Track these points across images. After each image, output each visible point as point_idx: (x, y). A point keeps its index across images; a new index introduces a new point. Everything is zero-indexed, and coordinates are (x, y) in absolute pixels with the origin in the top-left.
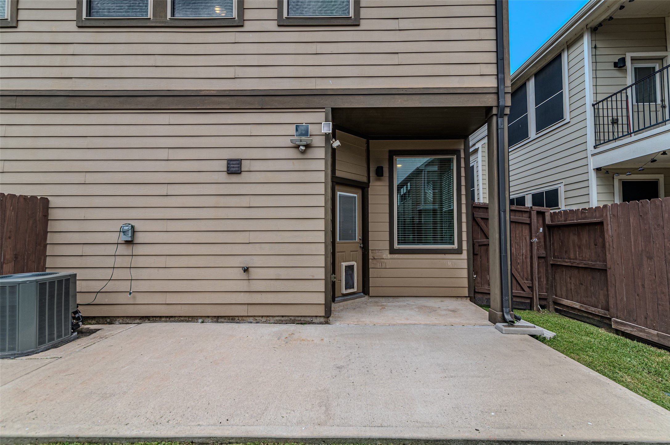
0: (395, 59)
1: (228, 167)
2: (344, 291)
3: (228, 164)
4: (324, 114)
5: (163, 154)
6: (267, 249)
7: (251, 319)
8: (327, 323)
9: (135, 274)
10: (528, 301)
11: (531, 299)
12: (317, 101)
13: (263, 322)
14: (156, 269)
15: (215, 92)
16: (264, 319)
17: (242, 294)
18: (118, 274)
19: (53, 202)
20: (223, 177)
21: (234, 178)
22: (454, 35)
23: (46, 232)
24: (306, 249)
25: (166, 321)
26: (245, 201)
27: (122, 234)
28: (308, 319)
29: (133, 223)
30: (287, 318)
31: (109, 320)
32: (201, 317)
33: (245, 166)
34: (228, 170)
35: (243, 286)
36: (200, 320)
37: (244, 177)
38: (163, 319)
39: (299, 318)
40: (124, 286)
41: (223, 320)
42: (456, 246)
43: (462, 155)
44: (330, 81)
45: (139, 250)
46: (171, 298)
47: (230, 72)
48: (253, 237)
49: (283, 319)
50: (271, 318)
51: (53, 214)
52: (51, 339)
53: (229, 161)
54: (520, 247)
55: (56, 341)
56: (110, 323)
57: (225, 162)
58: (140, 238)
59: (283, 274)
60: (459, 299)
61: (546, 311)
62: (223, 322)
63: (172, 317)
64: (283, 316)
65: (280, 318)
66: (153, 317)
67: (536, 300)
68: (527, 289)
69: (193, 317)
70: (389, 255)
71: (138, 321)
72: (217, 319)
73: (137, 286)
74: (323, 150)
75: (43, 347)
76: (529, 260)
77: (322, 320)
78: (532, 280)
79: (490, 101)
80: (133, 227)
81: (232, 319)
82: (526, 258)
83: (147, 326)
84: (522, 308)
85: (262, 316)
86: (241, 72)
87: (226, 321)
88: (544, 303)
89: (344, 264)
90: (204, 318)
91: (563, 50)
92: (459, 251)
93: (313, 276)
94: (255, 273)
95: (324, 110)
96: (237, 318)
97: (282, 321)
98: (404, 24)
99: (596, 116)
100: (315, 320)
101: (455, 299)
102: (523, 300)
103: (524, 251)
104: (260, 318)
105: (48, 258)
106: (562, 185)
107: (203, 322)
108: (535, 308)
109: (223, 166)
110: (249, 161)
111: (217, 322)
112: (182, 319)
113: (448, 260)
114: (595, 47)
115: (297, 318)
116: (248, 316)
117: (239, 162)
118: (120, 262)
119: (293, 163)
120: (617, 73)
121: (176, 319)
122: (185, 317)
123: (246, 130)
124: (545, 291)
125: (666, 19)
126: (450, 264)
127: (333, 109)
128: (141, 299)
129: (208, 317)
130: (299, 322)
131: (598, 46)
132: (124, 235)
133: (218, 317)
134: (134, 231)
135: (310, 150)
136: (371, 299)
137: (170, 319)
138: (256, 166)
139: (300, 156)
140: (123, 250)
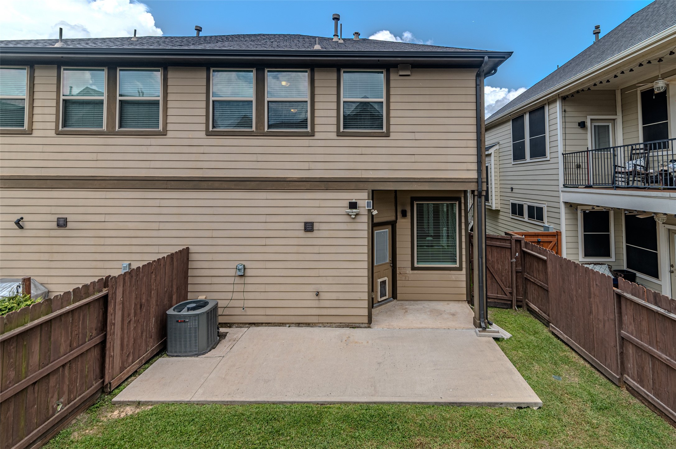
0: (412, 158)
1: (305, 227)
2: (380, 300)
3: (305, 225)
4: (367, 193)
5: (263, 218)
6: (330, 280)
7: (320, 325)
8: (369, 327)
9: (247, 295)
10: (510, 303)
11: (512, 301)
12: (361, 185)
13: (328, 327)
14: (259, 293)
15: (296, 179)
16: (329, 325)
17: (315, 309)
18: (236, 296)
19: (192, 249)
20: (302, 233)
21: (309, 234)
23: (188, 269)
24: (355, 280)
25: (266, 326)
26: (316, 249)
27: (238, 271)
28: (357, 325)
29: (244, 263)
30: (343, 324)
32: (288, 323)
33: (316, 226)
34: (305, 229)
35: (315, 304)
36: (288, 325)
37: (315, 233)
38: (264, 324)
39: (351, 324)
40: (240, 304)
41: (302, 325)
42: (458, 265)
43: (463, 201)
44: (371, 172)
45: (248, 280)
46: (269, 312)
48: (322, 272)
49: (341, 324)
50: (333, 324)
51: (192, 257)
53: (306, 223)
54: (504, 264)
55: (213, 344)
56: (230, 327)
57: (303, 224)
58: (249, 272)
59: (341, 296)
60: (460, 302)
61: (521, 309)
62: (302, 327)
63: (269, 323)
64: (341, 323)
65: (339, 324)
66: (257, 323)
67: (514, 302)
68: (508, 294)
69: (283, 323)
70: (410, 271)
71: (247, 326)
72: (299, 325)
73: (248, 304)
74: (366, 217)
75: (209, 349)
76: (510, 273)
77: (366, 325)
78: (512, 288)
79: (473, 187)
80: (244, 266)
81: (308, 325)
82: (508, 272)
83: (254, 329)
84: (505, 307)
85: (328, 323)
86: (313, 165)
87: (304, 326)
88: (520, 304)
89: (380, 280)
90: (290, 324)
91: (545, 104)
92: (460, 269)
93: (360, 298)
94: (323, 296)
95: (367, 191)
96: (312, 324)
97: (341, 326)
98: (418, 136)
99: (565, 163)
100: (361, 325)
101: (457, 302)
102: (506, 302)
103: (507, 267)
104: (326, 324)
105: (189, 286)
106: (545, 206)
107: (289, 327)
108: (513, 308)
109: (302, 226)
110: (318, 223)
111: (299, 326)
112: (276, 324)
113: (453, 275)
114: (565, 111)
115: (350, 324)
116: (319, 323)
117: (312, 224)
118: (237, 288)
119: (347, 225)
120: (580, 131)
121: (272, 324)
122: (278, 323)
123: (317, 203)
124: (521, 295)
125: (616, 91)
126: (453, 278)
127: (373, 191)
128: (249, 312)
129: (293, 323)
130: (351, 327)
131: (567, 110)
132: (239, 271)
133: (299, 323)
134: (245, 269)
135: (358, 217)
136: (398, 302)
137: (268, 324)
138: (323, 226)
139: (352, 221)
140: (238, 280)
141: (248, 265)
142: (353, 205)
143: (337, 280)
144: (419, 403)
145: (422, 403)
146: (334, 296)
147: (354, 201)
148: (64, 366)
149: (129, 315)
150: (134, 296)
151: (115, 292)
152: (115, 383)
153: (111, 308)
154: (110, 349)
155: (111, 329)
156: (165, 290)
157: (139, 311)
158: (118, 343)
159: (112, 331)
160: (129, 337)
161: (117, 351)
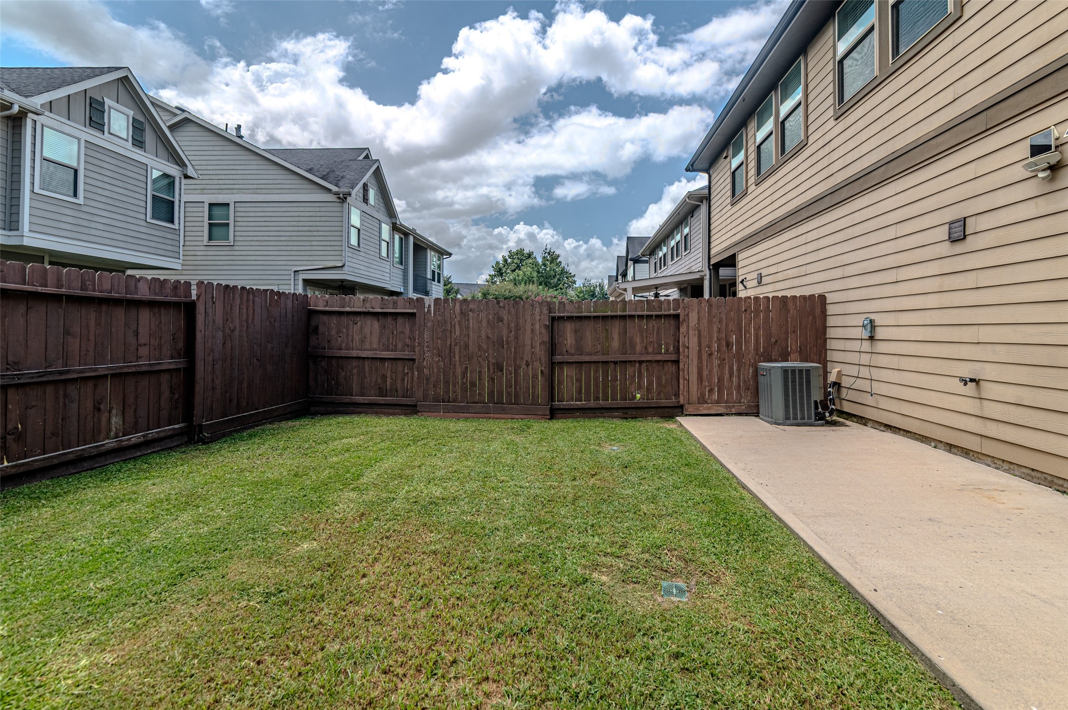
1: (950, 234)
3: (950, 228)
6: (1002, 353)
7: (989, 461)
9: (876, 374)
13: (1005, 471)
14: (892, 371)
16: (1006, 466)
17: (974, 418)
18: (862, 372)
20: (946, 248)
21: (959, 248)
23: (825, 328)
24: (1062, 357)
25: (904, 436)
27: (863, 329)
29: (872, 317)
30: (1039, 475)
31: (863, 421)
32: (934, 440)
33: (970, 226)
34: (950, 238)
35: (973, 406)
36: (933, 444)
37: (972, 243)
38: (901, 432)
39: (1060, 482)
40: (867, 386)
41: (956, 451)
45: (881, 347)
46: (905, 409)
47: (948, 96)
48: (985, 334)
49: (1033, 473)
50: (1015, 467)
52: (796, 420)
53: (951, 225)
55: (799, 421)
57: (947, 227)
58: (880, 333)
59: (1025, 396)
62: (955, 454)
64: (1033, 470)
65: (1029, 472)
66: (893, 427)
69: (926, 438)
71: (882, 428)
72: (950, 447)
73: (878, 388)
75: (788, 422)
80: (871, 321)
81: (966, 453)
83: (888, 436)
85: (1003, 461)
86: (961, 87)
87: (959, 453)
90: (937, 443)
94: (987, 390)
96: (971, 454)
97: (1032, 477)
104: (1001, 463)
105: (828, 352)
107: (935, 447)
109: (944, 233)
110: (975, 217)
111: (950, 451)
112: (917, 437)
115: (1056, 480)
116: (984, 454)
117: (963, 221)
118: (864, 359)
122: (919, 435)
123: (969, 171)
128: (884, 403)
129: (940, 442)
130: (1060, 489)
132: (866, 330)
133: (952, 446)
134: (873, 326)
137: (907, 433)
138: (985, 222)
139: (1045, 190)
140: (866, 346)
141: (879, 319)
143: (1016, 355)
146: (1010, 395)
148: (641, 362)
149: (709, 347)
150: (715, 329)
151: (688, 315)
152: (690, 409)
153: (683, 329)
154: (684, 371)
155: (684, 351)
156: (773, 340)
157: (724, 348)
158: (694, 370)
159: (686, 354)
160: (711, 371)
161: (694, 378)
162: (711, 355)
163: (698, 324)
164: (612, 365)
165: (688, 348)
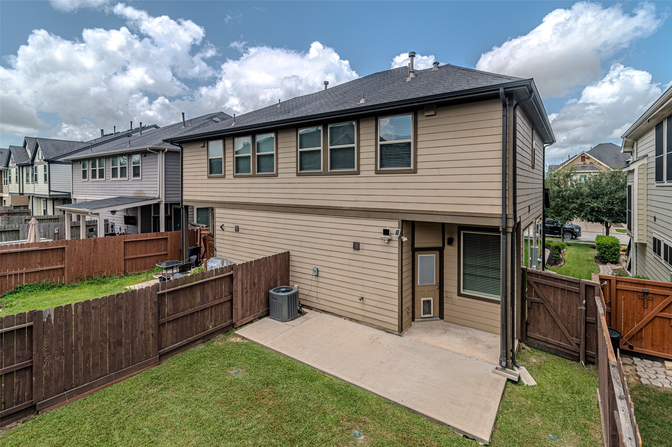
0: (437, 193)
1: (354, 246)
2: (422, 316)
4: (397, 223)
5: (328, 236)
6: (371, 290)
7: (365, 323)
8: (400, 335)
9: (319, 290)
10: (577, 355)
11: (579, 354)
12: (393, 215)
13: (370, 327)
14: (327, 290)
15: (347, 208)
16: (371, 325)
17: (361, 310)
18: (313, 289)
19: (292, 253)
20: (352, 251)
21: (356, 252)
22: (474, 178)
23: (289, 266)
24: (389, 294)
26: (361, 264)
28: (391, 331)
29: (317, 267)
30: (381, 328)
33: (361, 246)
34: (354, 248)
35: (360, 306)
36: (344, 318)
37: (361, 252)
38: (330, 313)
39: (388, 329)
40: (315, 294)
41: (353, 320)
44: (401, 204)
45: (320, 279)
48: (365, 283)
49: (379, 328)
50: (374, 325)
51: (292, 258)
52: (292, 317)
53: (354, 243)
54: (570, 310)
55: (293, 317)
56: (311, 310)
57: (353, 243)
58: (321, 274)
59: (379, 305)
61: (593, 367)
64: (379, 326)
66: (326, 311)
67: (582, 356)
68: (574, 345)
69: (341, 316)
70: (457, 297)
71: (320, 311)
72: (351, 319)
73: (320, 296)
74: (397, 243)
75: (290, 319)
76: (578, 322)
77: (398, 333)
78: (580, 339)
79: (497, 223)
80: (317, 269)
81: (357, 321)
83: (324, 314)
84: (570, 358)
86: (359, 198)
88: (592, 360)
89: (423, 299)
90: (346, 318)
93: (392, 309)
94: (366, 301)
95: (398, 221)
96: (359, 321)
98: (442, 172)
100: (394, 332)
102: (571, 353)
103: (574, 314)
104: (369, 324)
105: (290, 277)
108: (580, 362)
109: (352, 245)
110: (363, 244)
111: (351, 320)
115: (385, 329)
117: (358, 244)
118: (314, 283)
119: (383, 248)
121: (335, 314)
122: (338, 315)
123: (361, 228)
124: (594, 350)
127: (403, 221)
128: (322, 302)
130: (387, 331)
132: (315, 272)
134: (318, 271)
135: (391, 242)
136: (445, 323)
137: (332, 314)
138: (366, 247)
139: (386, 245)
140: (314, 278)
141: (320, 269)
142: (386, 232)
143: (375, 291)
144: (383, 397)
145: (386, 399)
146: (374, 303)
147: (388, 228)
148: (211, 307)
149: (246, 288)
150: (249, 277)
151: (237, 274)
152: (238, 324)
153: (234, 282)
154: (235, 304)
155: (235, 294)
156: (272, 277)
157: (253, 286)
158: (240, 302)
159: (236, 295)
160: (247, 301)
161: (239, 306)
162: (247, 292)
163: (242, 277)
164: (196, 313)
165: (237, 291)
